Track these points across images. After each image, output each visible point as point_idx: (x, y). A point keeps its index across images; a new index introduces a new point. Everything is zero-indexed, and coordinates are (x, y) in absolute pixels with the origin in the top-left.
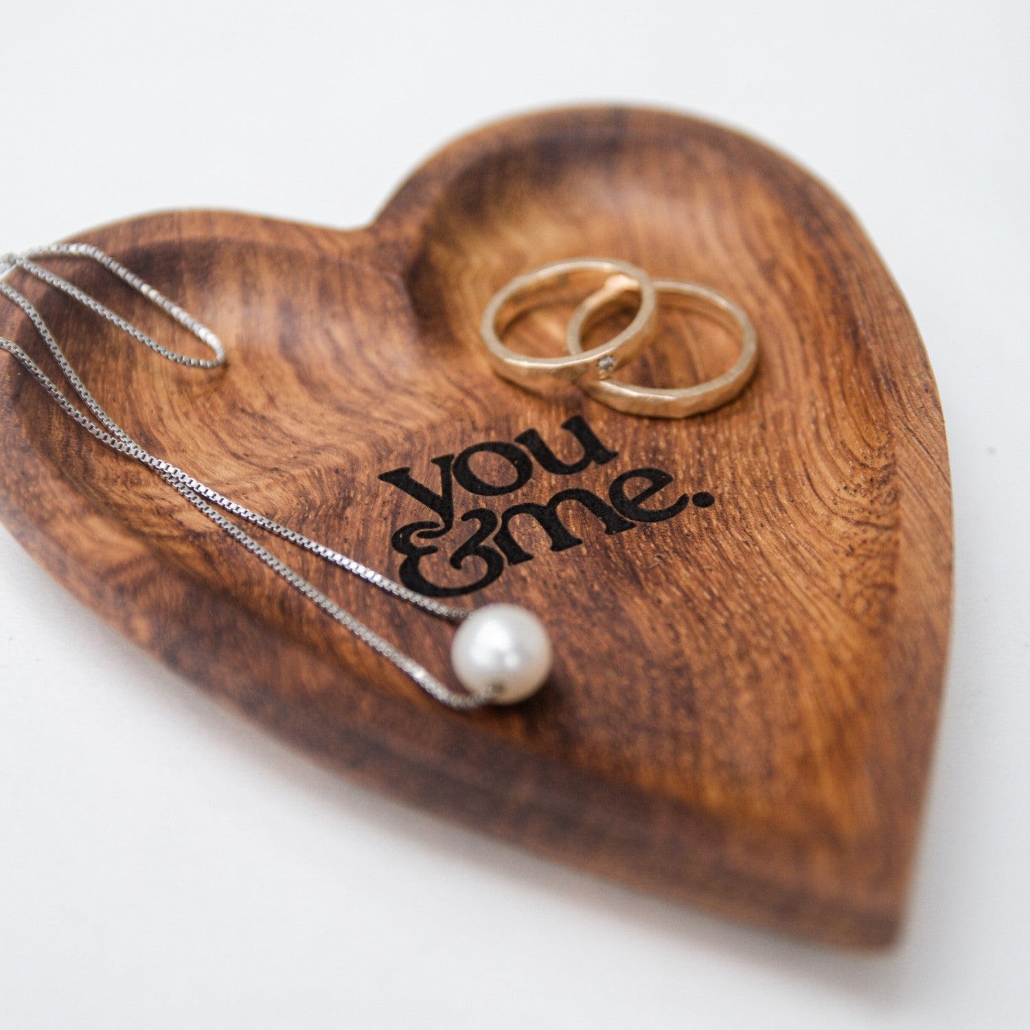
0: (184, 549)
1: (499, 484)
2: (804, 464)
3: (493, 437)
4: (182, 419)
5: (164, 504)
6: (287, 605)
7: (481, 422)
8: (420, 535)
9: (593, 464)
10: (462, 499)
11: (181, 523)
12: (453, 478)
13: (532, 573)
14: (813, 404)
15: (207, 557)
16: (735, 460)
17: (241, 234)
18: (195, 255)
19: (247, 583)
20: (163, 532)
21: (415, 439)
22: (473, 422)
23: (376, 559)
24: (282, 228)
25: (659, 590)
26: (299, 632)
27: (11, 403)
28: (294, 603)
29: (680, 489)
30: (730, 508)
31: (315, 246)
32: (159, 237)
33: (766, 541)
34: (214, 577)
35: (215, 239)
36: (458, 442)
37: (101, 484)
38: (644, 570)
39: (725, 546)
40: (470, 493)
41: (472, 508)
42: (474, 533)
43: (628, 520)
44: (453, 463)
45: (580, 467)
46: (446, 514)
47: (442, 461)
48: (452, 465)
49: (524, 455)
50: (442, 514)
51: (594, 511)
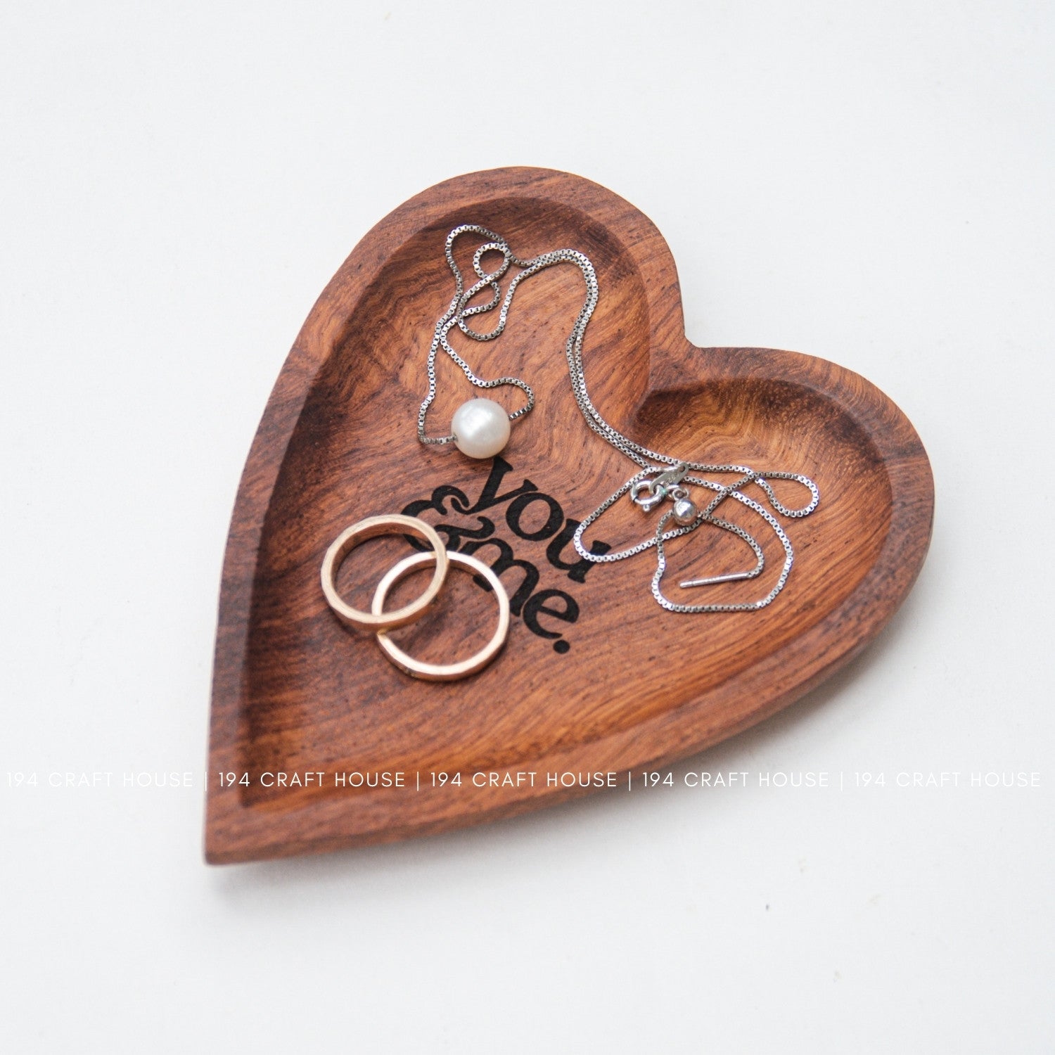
0: (374, 378)
1: (522, 526)
2: (622, 694)
3: (563, 507)
5: (415, 351)
6: (357, 453)
7: (575, 494)
8: (453, 501)
9: (567, 572)
10: (497, 513)
11: (401, 367)
12: (515, 498)
14: (679, 680)
15: (374, 395)
16: (611, 653)
17: (648, 280)
18: (624, 263)
19: (363, 425)
20: (384, 361)
21: (543, 462)
22: (575, 489)
23: (421, 484)
24: (666, 301)
25: (465, 649)
26: (334, 469)
27: (420, 229)
28: (361, 457)
29: (567, 631)
30: (561, 665)
31: (657, 328)
32: (621, 236)
33: (538, 696)
34: (356, 405)
35: (637, 267)
36: (552, 487)
37: (406, 309)
38: (480, 635)
39: (523, 674)
40: (505, 514)
41: (492, 519)
42: (470, 529)
43: (522, 610)
44: (530, 492)
45: (561, 566)
46: (480, 506)
47: (528, 485)
48: (528, 492)
49: (557, 530)
50: (478, 504)
51: (521, 588)
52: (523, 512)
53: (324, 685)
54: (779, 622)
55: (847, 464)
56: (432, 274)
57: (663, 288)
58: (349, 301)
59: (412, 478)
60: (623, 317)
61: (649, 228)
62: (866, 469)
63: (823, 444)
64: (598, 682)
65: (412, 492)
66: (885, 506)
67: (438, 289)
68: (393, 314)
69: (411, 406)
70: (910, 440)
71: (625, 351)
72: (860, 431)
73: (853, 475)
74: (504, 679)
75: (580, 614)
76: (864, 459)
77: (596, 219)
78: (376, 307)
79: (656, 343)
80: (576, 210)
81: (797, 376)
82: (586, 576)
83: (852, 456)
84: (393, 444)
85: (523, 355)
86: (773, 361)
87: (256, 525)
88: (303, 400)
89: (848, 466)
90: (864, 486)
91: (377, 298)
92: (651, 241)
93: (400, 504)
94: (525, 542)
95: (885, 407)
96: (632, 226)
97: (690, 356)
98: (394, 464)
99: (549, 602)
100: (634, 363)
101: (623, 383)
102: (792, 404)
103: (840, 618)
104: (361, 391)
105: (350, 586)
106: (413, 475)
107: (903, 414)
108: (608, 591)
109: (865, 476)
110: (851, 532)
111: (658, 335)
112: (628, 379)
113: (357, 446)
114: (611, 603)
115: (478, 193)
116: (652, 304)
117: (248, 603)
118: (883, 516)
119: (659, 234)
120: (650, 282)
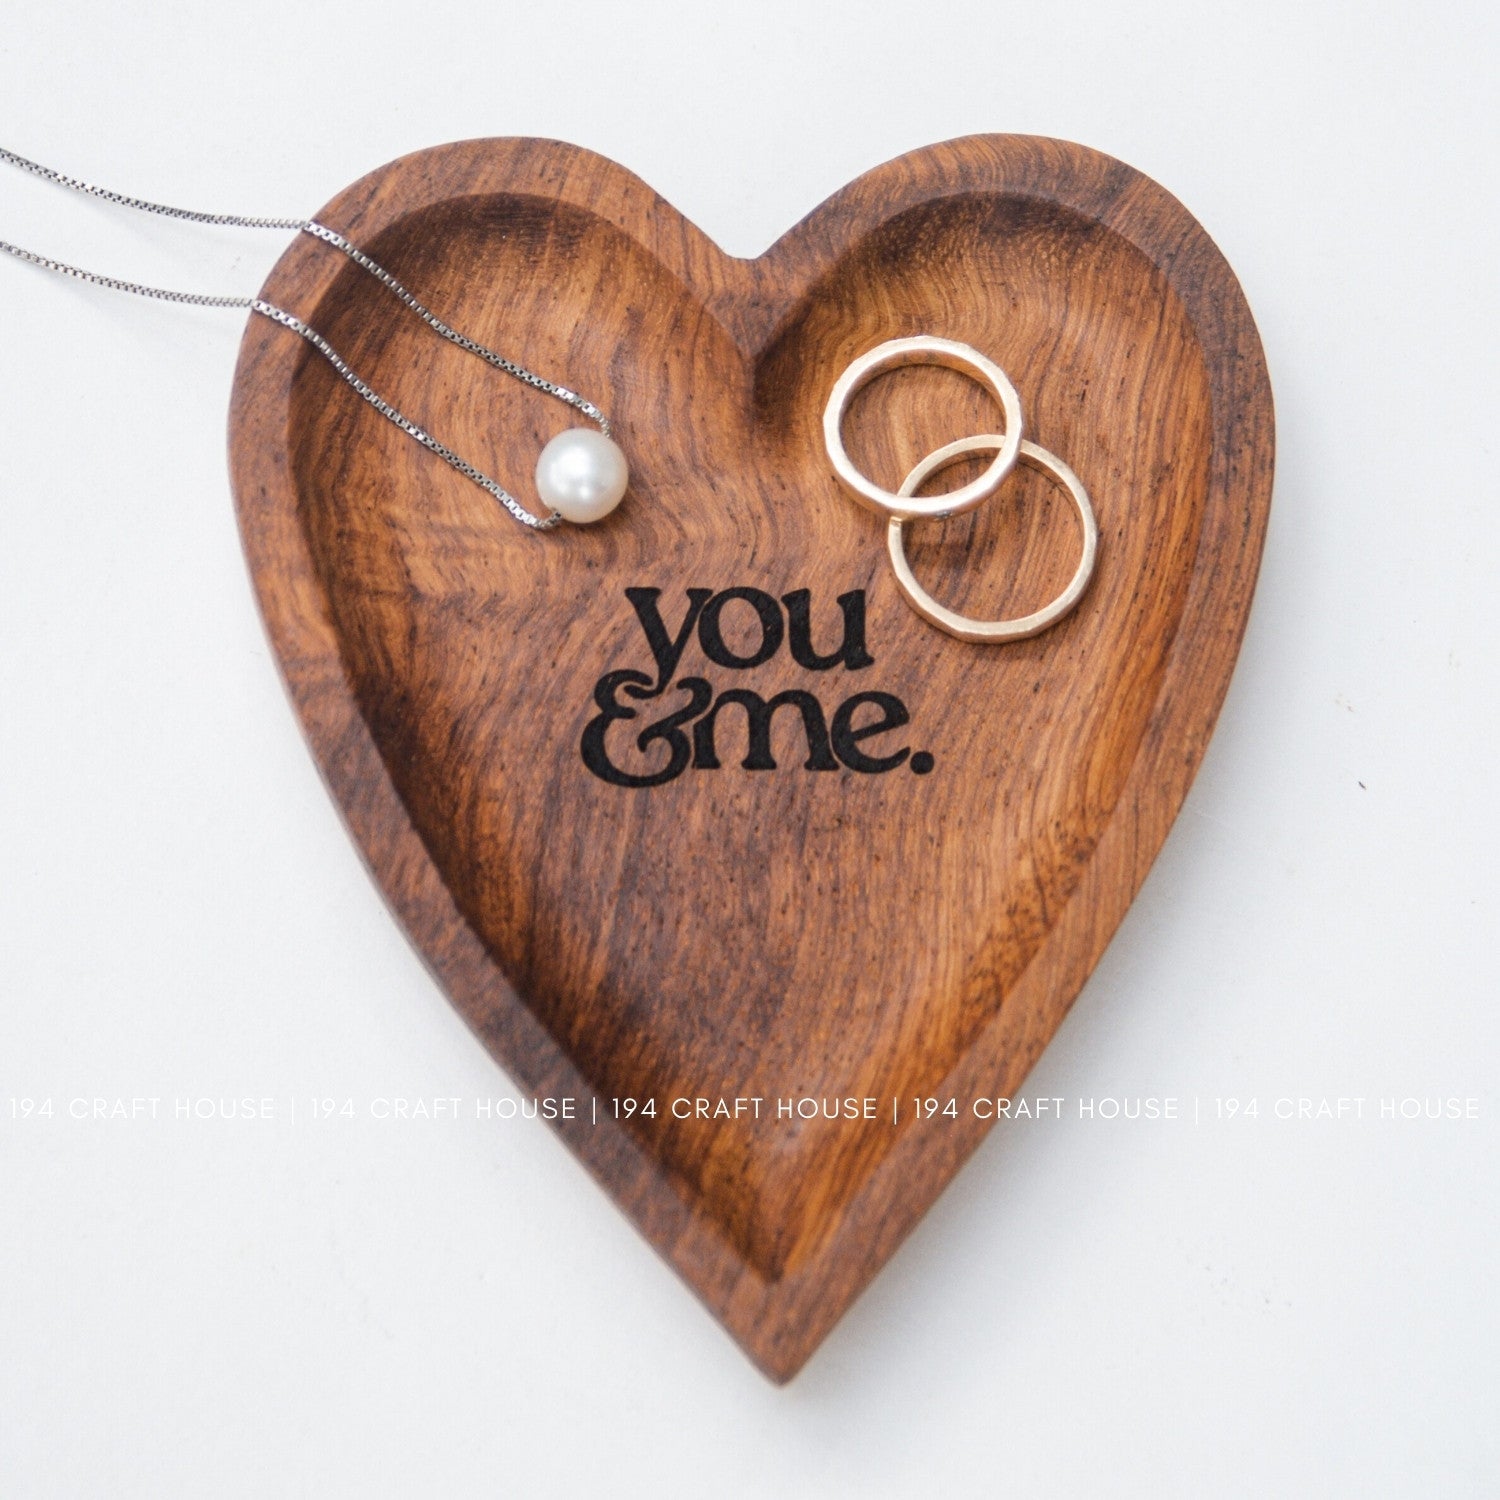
0: (394, 615)
1: (737, 653)
2: (1046, 761)
3: (763, 587)
4: (472, 421)
5: (404, 540)
6: (461, 727)
7: (763, 558)
8: (628, 690)
9: (842, 664)
10: (692, 659)
11: (408, 573)
12: (697, 624)
13: (709, 786)
14: (1097, 688)
15: (412, 633)
16: (984, 721)
17: (622, 220)
18: (567, 220)
19: (435, 685)
20: (384, 586)
21: (686, 552)
22: (754, 554)
23: (571, 702)
24: (667, 228)
25: (817, 863)
26: (455, 772)
27: (289, 382)
28: (469, 728)
29: (909, 738)
30: (942, 786)
31: (688, 274)
32: (536, 190)
33: (953, 845)
34: (405, 668)
35: (593, 215)
36: (726, 574)
37: (349, 495)
38: (816, 830)
39: (909, 834)
40: (702, 655)
41: (694, 674)
42: (680, 709)
43: (836, 758)
44: (707, 602)
45: (826, 664)
46: (667, 670)
47: (697, 595)
48: (705, 606)
49: (781, 624)
50: (662, 669)
51: (809, 730)
52: (722, 634)
53: (696, 1050)
54: (1144, 520)
55: (1044, 256)
56: (339, 423)
57: (648, 216)
58: (292, 548)
59: (555, 703)
60: (619, 289)
61: (561, 152)
62: (1078, 245)
63: (993, 253)
64: (1003, 770)
65: (571, 720)
66: (1147, 275)
67: (360, 437)
68: (343, 515)
69: (467, 612)
70: (1105, 169)
71: (663, 330)
72: (1037, 205)
73: (1065, 264)
74: (895, 858)
75: (906, 705)
76: (1066, 236)
77: (487, 191)
78: (323, 525)
79: (707, 294)
80: (453, 200)
81: (904, 196)
82: (869, 651)
83: (1045, 243)
84: (492, 678)
85: (536, 435)
86: (859, 202)
87: (455, 928)
88: (360, 720)
89: (1049, 257)
90: (1092, 267)
91: (315, 513)
92: (577, 165)
93: (571, 747)
94: (759, 670)
95: (1040, 153)
96: (538, 167)
97: (759, 276)
98: (515, 704)
99: (858, 719)
100: (691, 337)
101: (697, 373)
102: (921, 236)
103: (1228, 460)
104: (396, 643)
105: (610, 902)
106: (550, 699)
107: (1066, 142)
108: (910, 647)
109: (1082, 255)
110: (1122, 338)
111: (698, 281)
112: (700, 365)
113: (452, 719)
114: (928, 659)
115: (315, 276)
116: (655, 246)
117: (541, 1031)
118: (1155, 290)
119: (578, 150)
120: (626, 222)
